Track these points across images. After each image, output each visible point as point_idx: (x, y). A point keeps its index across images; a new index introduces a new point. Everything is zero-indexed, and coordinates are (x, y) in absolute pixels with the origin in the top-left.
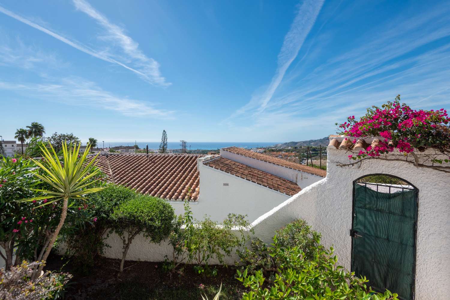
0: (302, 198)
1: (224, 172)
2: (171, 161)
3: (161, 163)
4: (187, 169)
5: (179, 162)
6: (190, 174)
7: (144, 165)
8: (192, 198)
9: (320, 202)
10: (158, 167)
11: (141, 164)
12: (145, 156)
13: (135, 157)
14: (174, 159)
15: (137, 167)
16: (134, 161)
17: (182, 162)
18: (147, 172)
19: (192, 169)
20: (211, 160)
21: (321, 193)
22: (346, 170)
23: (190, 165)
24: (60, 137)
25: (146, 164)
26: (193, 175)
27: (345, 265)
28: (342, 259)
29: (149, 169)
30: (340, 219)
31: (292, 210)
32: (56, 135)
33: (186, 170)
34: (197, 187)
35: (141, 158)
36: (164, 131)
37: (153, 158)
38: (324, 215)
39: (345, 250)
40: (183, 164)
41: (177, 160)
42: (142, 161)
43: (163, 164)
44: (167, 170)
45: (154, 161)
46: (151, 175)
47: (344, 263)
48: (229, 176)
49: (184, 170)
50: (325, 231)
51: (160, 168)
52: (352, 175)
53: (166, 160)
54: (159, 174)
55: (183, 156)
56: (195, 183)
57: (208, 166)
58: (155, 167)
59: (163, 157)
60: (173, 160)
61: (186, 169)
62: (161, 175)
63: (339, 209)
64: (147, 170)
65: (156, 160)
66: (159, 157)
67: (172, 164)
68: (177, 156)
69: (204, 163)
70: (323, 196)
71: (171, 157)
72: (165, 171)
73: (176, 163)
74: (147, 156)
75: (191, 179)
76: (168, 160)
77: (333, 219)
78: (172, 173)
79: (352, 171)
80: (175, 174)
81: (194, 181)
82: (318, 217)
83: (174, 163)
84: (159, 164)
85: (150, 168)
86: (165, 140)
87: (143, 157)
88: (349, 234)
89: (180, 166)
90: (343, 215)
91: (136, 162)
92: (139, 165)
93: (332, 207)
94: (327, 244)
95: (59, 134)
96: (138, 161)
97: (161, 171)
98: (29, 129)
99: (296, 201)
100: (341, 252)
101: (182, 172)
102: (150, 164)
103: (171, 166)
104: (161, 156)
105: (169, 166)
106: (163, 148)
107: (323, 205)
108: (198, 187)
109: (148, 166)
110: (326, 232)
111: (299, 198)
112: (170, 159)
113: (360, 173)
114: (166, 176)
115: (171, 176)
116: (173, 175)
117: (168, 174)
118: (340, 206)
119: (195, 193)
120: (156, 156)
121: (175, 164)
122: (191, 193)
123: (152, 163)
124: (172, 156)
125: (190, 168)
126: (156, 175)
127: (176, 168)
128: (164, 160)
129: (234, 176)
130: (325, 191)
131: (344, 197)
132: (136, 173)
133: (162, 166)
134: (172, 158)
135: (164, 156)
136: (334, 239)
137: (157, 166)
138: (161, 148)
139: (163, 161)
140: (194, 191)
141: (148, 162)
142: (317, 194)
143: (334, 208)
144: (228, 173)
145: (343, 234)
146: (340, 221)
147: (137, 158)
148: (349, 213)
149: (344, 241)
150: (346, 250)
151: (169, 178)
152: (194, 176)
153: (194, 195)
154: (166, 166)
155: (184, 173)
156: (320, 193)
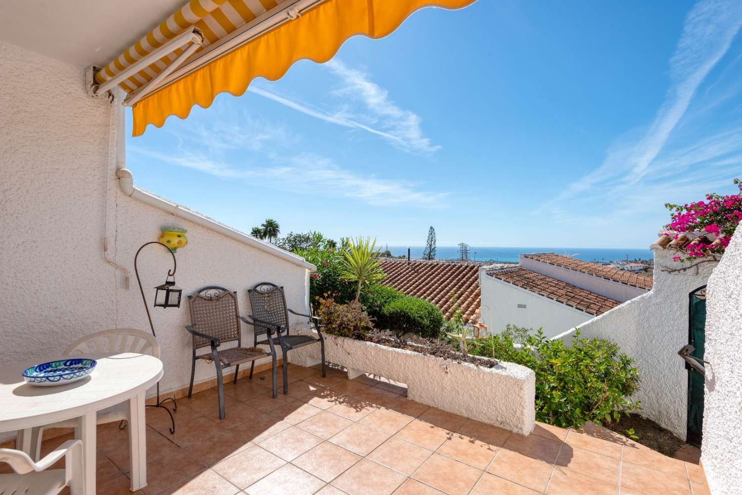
0: (615, 315)
1: (519, 287)
2: (442, 271)
3: (427, 273)
4: (465, 283)
5: (454, 273)
6: (469, 290)
7: (404, 275)
8: (470, 321)
9: (643, 322)
10: (423, 279)
11: (401, 273)
12: (405, 263)
13: (393, 264)
14: (445, 268)
15: (396, 277)
16: (391, 269)
17: (457, 273)
18: (408, 285)
19: (472, 284)
20: (500, 271)
21: (644, 310)
22: (678, 278)
23: (469, 278)
24: (295, 238)
25: (407, 274)
26: (472, 292)
27: (678, 409)
28: (675, 402)
29: (411, 280)
30: (671, 346)
31: (599, 330)
32: (291, 235)
33: (462, 285)
34: (478, 308)
35: (400, 266)
36: (431, 228)
37: (416, 266)
38: (648, 339)
39: (678, 389)
40: (459, 277)
41: (450, 270)
42: (401, 269)
43: (430, 275)
44: (435, 283)
45: (418, 270)
46: (415, 288)
47: (677, 406)
48: (527, 293)
49: (460, 284)
50: (650, 361)
51: (425, 280)
52: (688, 285)
53: (435, 269)
54: (425, 288)
55: (459, 264)
56: (475, 303)
57: (494, 278)
58: (419, 279)
59: (430, 265)
60: (443, 270)
61: (462, 283)
62: (428, 289)
63: (669, 332)
64: (408, 282)
65: (420, 268)
66: (425, 265)
67: (443, 276)
68: (449, 265)
69: (488, 272)
70: (647, 313)
71: (441, 266)
72: (433, 285)
73: (449, 273)
74: (409, 264)
75: (469, 298)
76: (437, 270)
77: (661, 346)
78: (442, 287)
79: (688, 280)
80: (447, 288)
81: (474, 300)
82: (640, 342)
83: (445, 274)
84: (425, 275)
85: (413, 278)
86: (433, 242)
87: (404, 264)
88: (684, 366)
89: (453, 279)
90: (675, 340)
91: (394, 270)
92: (399, 275)
93: (660, 329)
94: (653, 379)
95: (295, 234)
96: (397, 269)
97: (427, 284)
98: (264, 227)
99: (606, 318)
100: (673, 392)
101: (457, 286)
102: (413, 274)
103: (441, 278)
104: (426, 264)
105: (438, 277)
106: (430, 253)
107: (646, 326)
108: (480, 308)
109: (410, 276)
110: (652, 363)
111: (611, 314)
112: (440, 268)
113: (698, 282)
114: (434, 290)
115: (441, 291)
116: (443, 290)
117: (437, 288)
118: (670, 327)
119: (474, 315)
120: (421, 264)
121: (446, 276)
122: (468, 315)
123: (415, 272)
124: (443, 265)
125: (468, 282)
126: (421, 289)
127: (448, 281)
128: (432, 269)
129: (536, 294)
130: (649, 307)
131: (677, 314)
132: (395, 284)
133: (428, 277)
134: (442, 268)
135: (432, 264)
136: (663, 373)
137: (422, 277)
138: (426, 256)
139: (429, 271)
140: (473, 312)
141: (410, 272)
142: (639, 311)
143: (662, 330)
144: (526, 289)
145: (676, 367)
146: (671, 349)
147: (395, 266)
148: (684, 337)
149: (677, 375)
150: (680, 389)
151: (438, 293)
152: (474, 293)
153: (472, 317)
154: (434, 278)
155: (460, 288)
156: (642, 310)
